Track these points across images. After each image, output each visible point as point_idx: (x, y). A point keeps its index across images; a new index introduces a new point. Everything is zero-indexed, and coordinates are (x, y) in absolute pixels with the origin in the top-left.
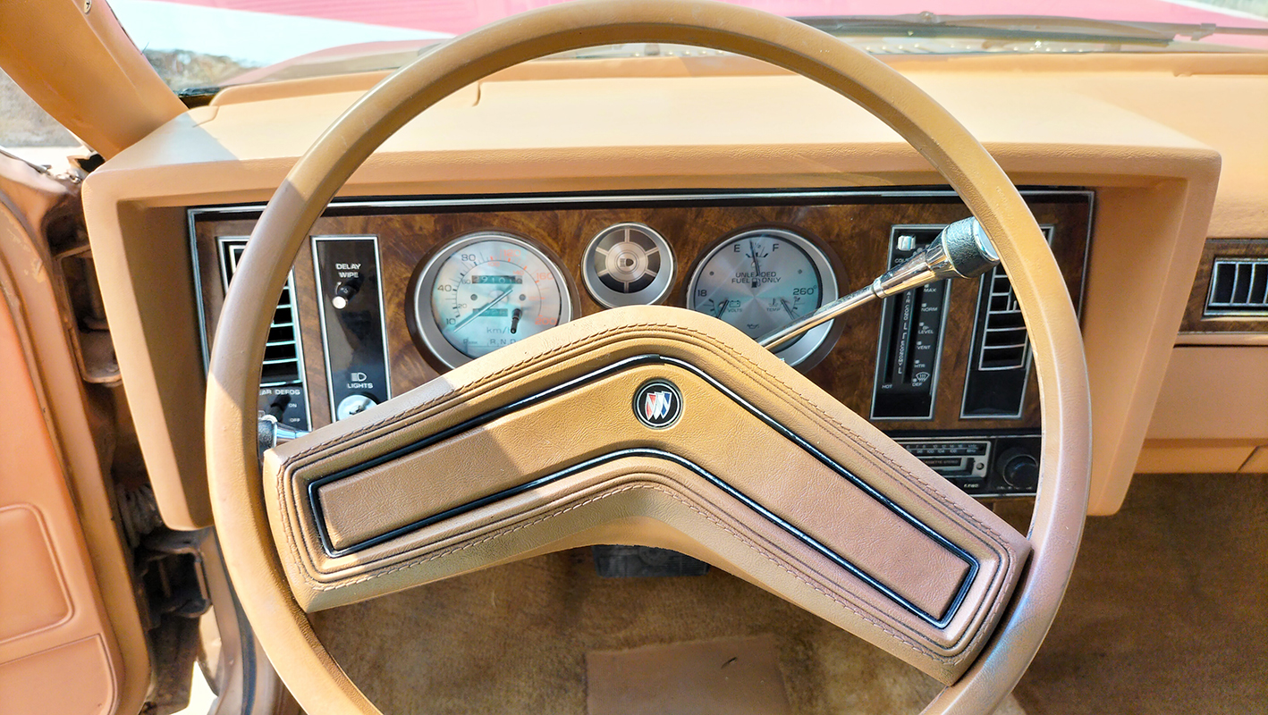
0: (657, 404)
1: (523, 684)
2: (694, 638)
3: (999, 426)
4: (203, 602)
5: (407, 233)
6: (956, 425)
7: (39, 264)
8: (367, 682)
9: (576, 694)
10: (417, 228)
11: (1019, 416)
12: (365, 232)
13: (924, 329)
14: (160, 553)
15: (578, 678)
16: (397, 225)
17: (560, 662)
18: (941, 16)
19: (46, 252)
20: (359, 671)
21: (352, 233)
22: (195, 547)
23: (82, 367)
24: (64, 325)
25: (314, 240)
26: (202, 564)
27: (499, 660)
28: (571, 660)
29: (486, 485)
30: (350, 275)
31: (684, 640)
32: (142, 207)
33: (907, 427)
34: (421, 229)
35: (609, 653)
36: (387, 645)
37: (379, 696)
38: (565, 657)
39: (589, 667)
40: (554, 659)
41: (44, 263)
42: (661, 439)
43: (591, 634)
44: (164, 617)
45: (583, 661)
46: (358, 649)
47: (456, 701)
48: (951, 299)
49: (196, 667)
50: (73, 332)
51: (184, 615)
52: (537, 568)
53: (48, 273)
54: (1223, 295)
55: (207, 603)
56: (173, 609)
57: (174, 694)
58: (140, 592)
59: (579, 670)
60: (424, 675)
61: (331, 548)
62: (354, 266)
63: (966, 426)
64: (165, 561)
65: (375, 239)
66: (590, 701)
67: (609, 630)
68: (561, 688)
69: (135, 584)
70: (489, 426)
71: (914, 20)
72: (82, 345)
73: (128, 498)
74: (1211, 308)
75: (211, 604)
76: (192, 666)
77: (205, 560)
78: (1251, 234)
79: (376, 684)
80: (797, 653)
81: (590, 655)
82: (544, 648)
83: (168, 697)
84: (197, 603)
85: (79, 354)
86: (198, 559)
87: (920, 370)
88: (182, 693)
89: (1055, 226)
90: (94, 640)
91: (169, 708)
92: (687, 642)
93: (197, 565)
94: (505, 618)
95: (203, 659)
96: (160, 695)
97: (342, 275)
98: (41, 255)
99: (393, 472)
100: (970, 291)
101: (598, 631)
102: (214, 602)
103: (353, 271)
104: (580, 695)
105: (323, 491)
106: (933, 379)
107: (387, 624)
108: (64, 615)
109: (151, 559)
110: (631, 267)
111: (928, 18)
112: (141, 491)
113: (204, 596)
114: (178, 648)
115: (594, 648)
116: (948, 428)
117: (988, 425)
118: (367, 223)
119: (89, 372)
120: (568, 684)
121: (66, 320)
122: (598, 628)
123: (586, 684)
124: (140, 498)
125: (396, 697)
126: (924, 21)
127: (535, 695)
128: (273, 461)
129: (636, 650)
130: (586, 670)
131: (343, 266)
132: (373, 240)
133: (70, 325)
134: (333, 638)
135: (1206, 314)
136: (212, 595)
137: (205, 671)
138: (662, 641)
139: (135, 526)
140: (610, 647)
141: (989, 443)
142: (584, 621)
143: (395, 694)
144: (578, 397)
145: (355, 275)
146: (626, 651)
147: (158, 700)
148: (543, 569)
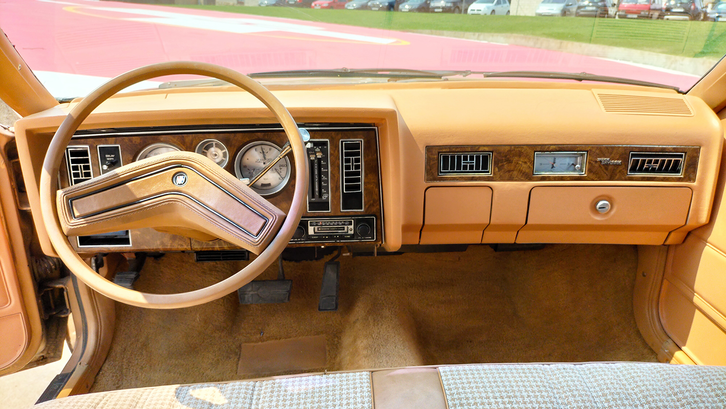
0: (180, 179)
1: (211, 355)
2: (291, 337)
3: (356, 214)
4: (67, 310)
5: (130, 143)
6: (339, 214)
7: (3, 162)
8: (140, 351)
9: (234, 359)
10: (134, 142)
11: (363, 210)
12: (115, 143)
13: (324, 178)
14: (49, 287)
15: (236, 354)
16: (127, 141)
17: (229, 347)
18: (350, 69)
19: (6, 158)
20: (136, 346)
21: (111, 144)
22: (64, 285)
23: (18, 203)
24: (12, 186)
25: (98, 146)
26: (67, 292)
27: (201, 345)
28: (234, 346)
29: (123, 201)
30: (111, 159)
31: (286, 338)
32: (35, 133)
33: (322, 215)
34: (135, 142)
35: (252, 344)
36: (150, 336)
37: (145, 357)
38: (231, 345)
39: (242, 349)
40: (227, 346)
41: (5, 161)
42: (180, 189)
43: (245, 336)
44: (51, 317)
45: (240, 347)
46: (136, 336)
47: (180, 361)
48: (331, 166)
49: (65, 342)
50: (15, 189)
51: (59, 316)
52: (218, 304)
53: (6, 165)
54: (445, 167)
55: (69, 311)
56: (54, 313)
57: (55, 353)
58: (40, 301)
59: (237, 350)
60: (166, 350)
61: (75, 218)
62: (112, 156)
63: (343, 214)
64: (52, 291)
65: (119, 146)
66: (240, 363)
67: (252, 334)
68: (228, 357)
69: (37, 298)
70: (127, 184)
71: (340, 71)
72: (19, 197)
73: (37, 262)
74: (441, 172)
75: (71, 312)
76: (64, 341)
77: (68, 291)
78: (450, 144)
79: (144, 352)
80: (334, 341)
81: (243, 345)
82: (222, 341)
83: (52, 354)
84: (65, 311)
85: (17, 198)
86: (65, 290)
87: (325, 193)
88: (58, 353)
89: (363, 139)
90: (19, 315)
91: (52, 359)
92: (288, 339)
93: (65, 293)
94: (204, 327)
95: (68, 340)
96: (48, 353)
97: (108, 159)
98: (4, 158)
99: (95, 197)
100: (336, 163)
101: (248, 335)
102: (73, 310)
103: (112, 157)
104: (236, 359)
105: (73, 202)
106: (329, 196)
107: (150, 327)
108: (7, 303)
109: (45, 290)
110: (216, 157)
111: (345, 70)
112: (42, 260)
113: (68, 307)
114: (57, 332)
115: (246, 342)
116: (337, 215)
117: (351, 214)
118: (116, 140)
119: (21, 206)
120: (231, 356)
121: (12, 184)
122: (248, 333)
123: (240, 356)
124: (41, 262)
125: (153, 358)
126: (344, 71)
127: (215, 359)
128: (60, 193)
129: (265, 343)
130: (240, 351)
131: (108, 156)
132: (118, 147)
133: (14, 187)
134: (124, 330)
135: (440, 174)
136: (71, 307)
137: (70, 345)
138: (276, 339)
139: (38, 272)
140: (253, 342)
141: (353, 221)
142: (242, 331)
143: (152, 357)
144: (154, 177)
145: (113, 159)
146: (260, 343)
147: (47, 356)
148: (221, 305)
